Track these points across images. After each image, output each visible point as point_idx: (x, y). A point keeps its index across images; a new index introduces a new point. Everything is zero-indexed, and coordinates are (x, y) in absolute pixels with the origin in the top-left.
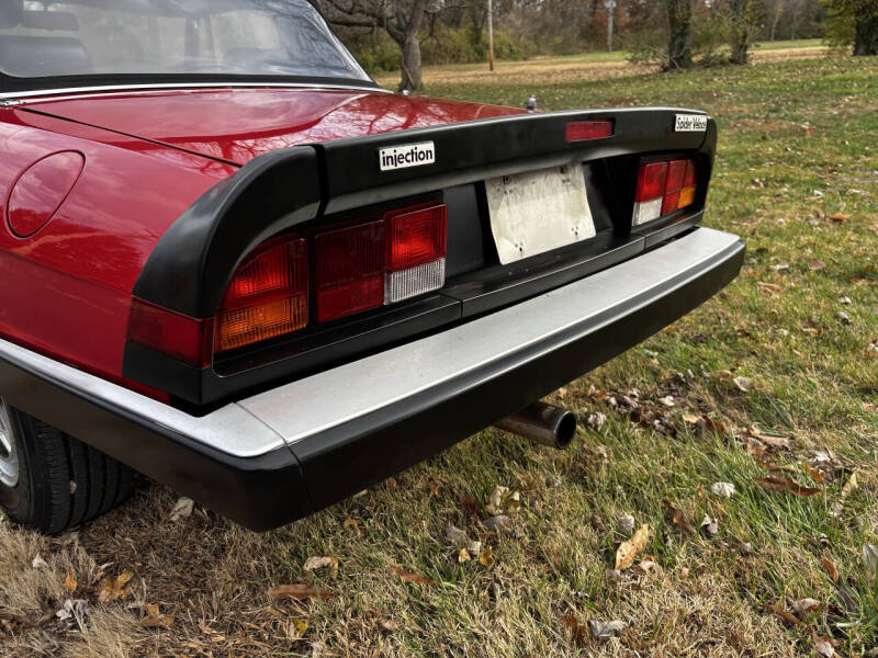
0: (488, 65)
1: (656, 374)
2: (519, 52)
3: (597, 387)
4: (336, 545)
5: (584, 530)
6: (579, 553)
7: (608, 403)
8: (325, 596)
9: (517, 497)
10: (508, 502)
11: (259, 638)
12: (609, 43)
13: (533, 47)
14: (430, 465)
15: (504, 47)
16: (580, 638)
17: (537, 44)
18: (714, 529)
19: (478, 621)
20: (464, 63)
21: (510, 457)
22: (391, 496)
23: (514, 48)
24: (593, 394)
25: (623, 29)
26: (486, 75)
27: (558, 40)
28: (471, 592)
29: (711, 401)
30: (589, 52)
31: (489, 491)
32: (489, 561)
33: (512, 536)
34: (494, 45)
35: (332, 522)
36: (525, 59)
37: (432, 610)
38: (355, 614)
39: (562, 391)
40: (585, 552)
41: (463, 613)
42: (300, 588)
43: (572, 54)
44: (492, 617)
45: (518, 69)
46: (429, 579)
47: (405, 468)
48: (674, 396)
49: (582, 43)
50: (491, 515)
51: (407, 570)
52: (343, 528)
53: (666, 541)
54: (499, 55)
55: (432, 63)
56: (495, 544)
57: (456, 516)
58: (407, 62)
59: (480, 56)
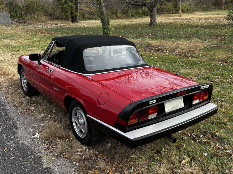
0: (179, 15)
1: (201, 130)
2: (190, 10)
3: (187, 132)
4: (135, 154)
5: (177, 158)
6: (176, 161)
7: (188, 135)
8: (134, 162)
9: (166, 151)
10: (165, 151)
11: (124, 166)
12: (223, 7)
13: (195, 8)
14: (151, 143)
15: (185, 9)
16: (173, 172)
17: (197, 7)
18: (201, 160)
19: (157, 168)
20: (171, 14)
21: (166, 143)
22: (144, 148)
23: (189, 9)
24: (186, 133)
25: (228, 3)
26: (178, 19)
27: (204, 6)
28: (157, 164)
29: (211, 138)
30: (215, 10)
31: (162, 149)
32: (160, 160)
33: (165, 157)
34: (182, 8)
35: (134, 151)
36: (192, 13)
37: (150, 166)
38: (138, 164)
39: (180, 132)
40: (177, 161)
41: (155, 167)
42: (130, 160)
43: (209, 11)
44: (160, 168)
45: (189, 17)
46: (150, 161)
47: (147, 143)
48: (203, 135)
49: (213, 7)
50: (162, 153)
51: (146, 160)
52: (136, 152)
53: (192, 161)
54: (183, 11)
55: (160, 14)
56: (162, 158)
57: (155, 152)
58: (152, 17)
59: (177, 12)
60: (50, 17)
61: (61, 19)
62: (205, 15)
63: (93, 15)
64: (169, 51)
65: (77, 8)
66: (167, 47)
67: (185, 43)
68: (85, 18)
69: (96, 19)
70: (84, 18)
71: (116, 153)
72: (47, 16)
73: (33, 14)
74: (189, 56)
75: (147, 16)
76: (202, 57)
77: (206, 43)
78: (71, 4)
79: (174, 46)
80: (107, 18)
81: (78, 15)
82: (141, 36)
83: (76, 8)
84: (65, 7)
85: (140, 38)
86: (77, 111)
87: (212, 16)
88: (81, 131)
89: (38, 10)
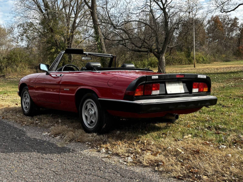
0: (194, 65)
2: (207, 61)
13: (213, 58)
15: (200, 59)
18: (202, 136)
20: (183, 65)
23: (205, 59)
26: (192, 69)
27: (224, 56)
30: (238, 61)
34: (196, 58)
36: (209, 63)
45: (206, 67)
49: (234, 57)
54: (198, 62)
58: (160, 65)
59: (190, 62)
60: (35, 70)
62: (227, 65)
71: (125, 136)
72: (32, 68)
73: (15, 67)
75: (154, 67)
77: (222, 85)
86: (87, 104)
87: (233, 66)
88: (92, 122)
89: (21, 61)
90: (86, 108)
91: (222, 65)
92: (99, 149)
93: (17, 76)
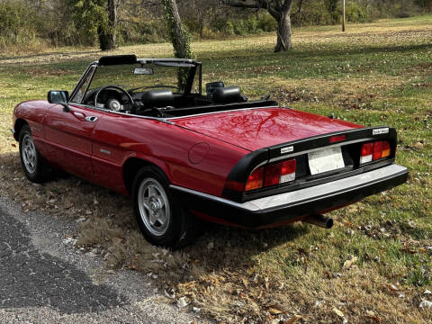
0: (341, 26)
1: (383, 220)
2: (365, 16)
5: (337, 258)
6: (334, 263)
7: (358, 228)
9: (317, 249)
10: (314, 250)
13: (377, 12)
15: (354, 14)
17: (380, 10)
20: (323, 25)
23: (362, 13)
26: (339, 35)
27: (397, 6)
28: (300, 268)
29: (399, 231)
30: (422, 15)
32: (306, 262)
34: (346, 12)
36: (370, 22)
40: (336, 262)
45: (364, 30)
46: (287, 265)
48: (386, 228)
49: (417, 8)
50: (308, 253)
51: (281, 263)
53: (363, 262)
54: (349, 19)
55: (299, 26)
56: (308, 259)
57: (296, 253)
58: (282, 33)
59: (335, 20)
60: (50, 41)
61: (75, 45)
62: (403, 25)
63: (148, 32)
64: (321, 100)
65: (112, 17)
66: (317, 92)
67: (354, 82)
68: (131, 40)
69: (155, 42)
70: (128, 40)
71: (225, 256)
72: (43, 37)
73: (12, 35)
74: (364, 107)
75: (269, 31)
76: (390, 107)
77: (399, 81)
78: (97, 8)
79: (330, 89)
80: (185, 33)
81: (116, 32)
82: (259, 72)
83: (109, 17)
84: (84, 15)
85: (256, 77)
86: (148, 187)
87: (415, 28)
88: (158, 224)
89: (22, 24)
90: (146, 194)
91: (394, 26)
92: (174, 296)
93: (17, 53)
